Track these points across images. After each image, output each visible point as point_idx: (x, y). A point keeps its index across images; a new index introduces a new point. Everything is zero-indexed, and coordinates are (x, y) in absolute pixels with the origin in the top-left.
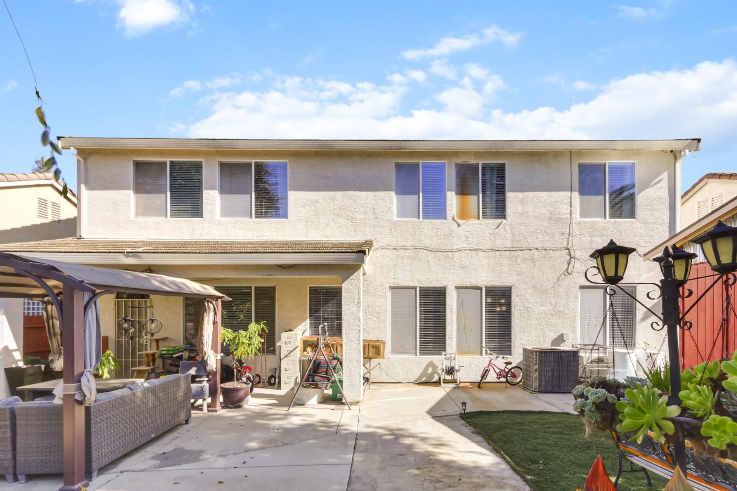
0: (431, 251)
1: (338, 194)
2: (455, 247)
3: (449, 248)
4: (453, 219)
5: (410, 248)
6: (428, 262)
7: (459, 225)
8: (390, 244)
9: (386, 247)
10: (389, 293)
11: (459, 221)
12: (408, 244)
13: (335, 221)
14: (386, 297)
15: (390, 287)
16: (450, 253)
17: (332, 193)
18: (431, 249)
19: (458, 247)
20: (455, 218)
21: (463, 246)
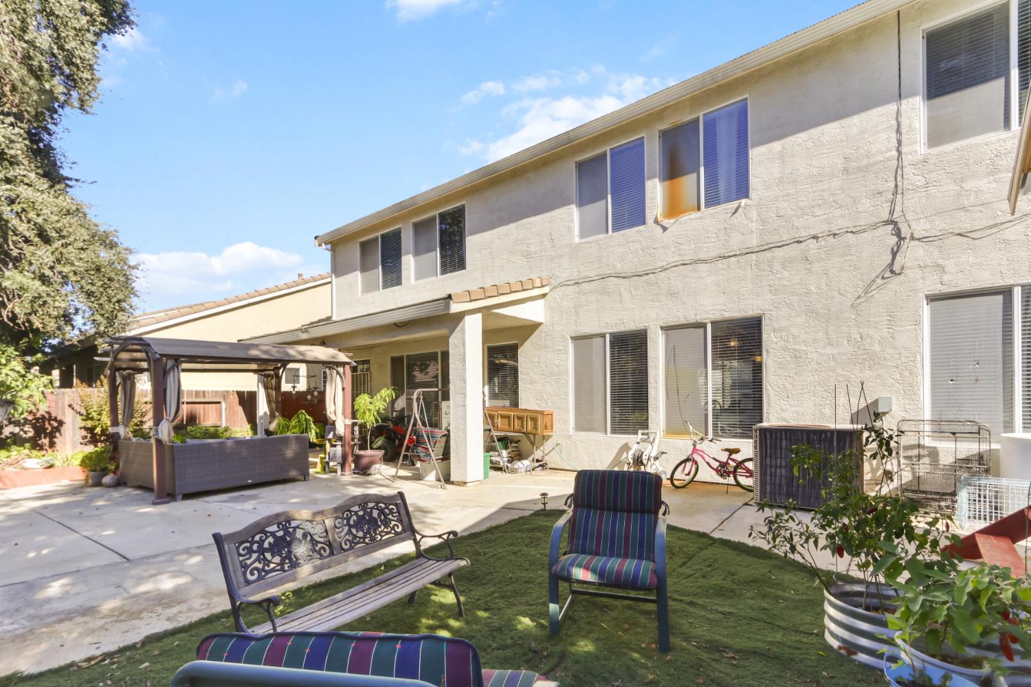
0: (624, 278)
1: (512, 226)
2: (659, 264)
3: (651, 268)
4: (656, 222)
5: (595, 278)
6: (620, 294)
7: (665, 229)
8: (571, 278)
9: (566, 283)
10: (571, 346)
11: (666, 222)
12: (592, 274)
13: (510, 261)
14: (566, 353)
15: (572, 338)
16: (652, 275)
17: (505, 228)
18: (623, 275)
19: (664, 264)
20: (659, 218)
21: (672, 260)
